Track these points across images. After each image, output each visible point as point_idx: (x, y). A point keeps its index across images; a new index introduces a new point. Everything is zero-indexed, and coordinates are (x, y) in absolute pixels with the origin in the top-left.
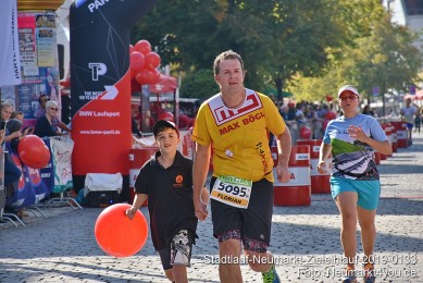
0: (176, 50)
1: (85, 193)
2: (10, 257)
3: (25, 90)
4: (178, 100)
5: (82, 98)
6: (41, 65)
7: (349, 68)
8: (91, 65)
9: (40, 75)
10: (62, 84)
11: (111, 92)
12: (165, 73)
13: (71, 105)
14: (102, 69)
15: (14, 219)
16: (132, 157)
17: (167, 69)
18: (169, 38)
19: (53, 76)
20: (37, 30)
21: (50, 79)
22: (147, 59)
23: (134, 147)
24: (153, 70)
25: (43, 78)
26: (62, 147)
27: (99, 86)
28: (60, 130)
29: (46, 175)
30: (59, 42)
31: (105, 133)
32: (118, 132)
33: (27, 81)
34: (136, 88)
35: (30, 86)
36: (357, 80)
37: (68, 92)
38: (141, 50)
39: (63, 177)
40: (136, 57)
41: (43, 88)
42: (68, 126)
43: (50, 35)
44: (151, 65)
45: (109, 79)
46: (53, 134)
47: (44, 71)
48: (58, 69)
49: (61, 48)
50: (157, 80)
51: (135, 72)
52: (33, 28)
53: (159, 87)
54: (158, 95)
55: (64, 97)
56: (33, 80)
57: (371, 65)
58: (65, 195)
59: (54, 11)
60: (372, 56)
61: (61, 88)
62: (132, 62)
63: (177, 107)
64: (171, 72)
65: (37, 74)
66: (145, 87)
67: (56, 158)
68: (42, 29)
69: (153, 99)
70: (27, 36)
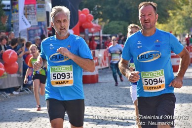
0: (101, 13)
2: (25, 107)
3: (32, 32)
4: (101, 35)
6: (39, 21)
7: (180, 19)
9: (38, 25)
10: (48, 29)
12: (96, 23)
15: (27, 90)
17: (97, 21)
18: (98, 7)
19: (44, 25)
20: (37, 5)
21: (43, 27)
22: (87, 17)
24: (90, 22)
25: (40, 26)
30: (47, 10)
33: (33, 28)
34: (82, 30)
35: (34, 30)
36: (183, 25)
37: (51, 32)
38: (85, 13)
40: (82, 16)
41: (40, 31)
43: (42, 7)
44: (89, 20)
47: (40, 23)
48: (46, 23)
49: (48, 13)
50: (92, 27)
52: (35, 4)
53: (93, 30)
54: (92, 33)
56: (35, 28)
57: (189, 18)
60: (190, 14)
61: (48, 31)
62: (80, 19)
63: (101, 39)
64: (99, 22)
65: (37, 24)
66: (86, 30)
68: (39, 4)
69: (90, 35)
70: (32, 8)
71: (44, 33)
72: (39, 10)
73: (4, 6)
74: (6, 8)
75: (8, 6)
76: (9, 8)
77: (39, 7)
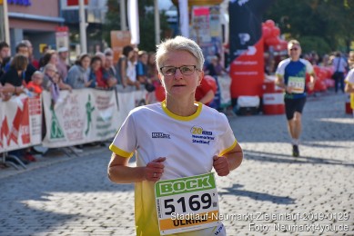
0: (289, 26)
1: (238, 107)
5: (236, 54)
6: (214, 35)
8: (240, 35)
9: (212, 42)
10: (224, 46)
11: (252, 51)
13: (230, 58)
14: (247, 37)
16: (264, 87)
17: (284, 36)
18: (284, 19)
19: (219, 42)
20: (210, 16)
21: (217, 44)
23: (266, 81)
24: (276, 38)
25: (214, 43)
26: (225, 82)
27: (245, 47)
28: (223, 73)
29: (216, 98)
30: (222, 22)
31: (250, 73)
32: (256, 73)
33: (205, 45)
34: (266, 48)
35: (206, 47)
37: (228, 51)
38: (269, 26)
39: (226, 98)
40: (266, 30)
41: (213, 48)
42: (228, 69)
43: (216, 19)
45: (250, 43)
46: (220, 75)
47: (214, 39)
48: (221, 38)
49: (223, 26)
50: (278, 43)
51: (265, 39)
52: (207, 14)
53: (279, 47)
54: (278, 51)
55: (226, 54)
58: (227, 109)
59: (219, 4)
61: (223, 48)
65: (210, 40)
66: (271, 48)
67: (221, 88)
68: (214, 15)
69: (276, 54)
70: (204, 20)
71: (219, 51)
72: (213, 22)
73: (168, 17)
74: (170, 20)
75: (174, 17)
76: (175, 20)
77: (213, 19)
